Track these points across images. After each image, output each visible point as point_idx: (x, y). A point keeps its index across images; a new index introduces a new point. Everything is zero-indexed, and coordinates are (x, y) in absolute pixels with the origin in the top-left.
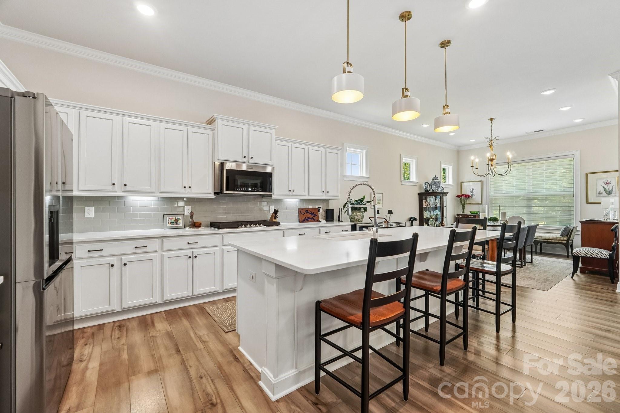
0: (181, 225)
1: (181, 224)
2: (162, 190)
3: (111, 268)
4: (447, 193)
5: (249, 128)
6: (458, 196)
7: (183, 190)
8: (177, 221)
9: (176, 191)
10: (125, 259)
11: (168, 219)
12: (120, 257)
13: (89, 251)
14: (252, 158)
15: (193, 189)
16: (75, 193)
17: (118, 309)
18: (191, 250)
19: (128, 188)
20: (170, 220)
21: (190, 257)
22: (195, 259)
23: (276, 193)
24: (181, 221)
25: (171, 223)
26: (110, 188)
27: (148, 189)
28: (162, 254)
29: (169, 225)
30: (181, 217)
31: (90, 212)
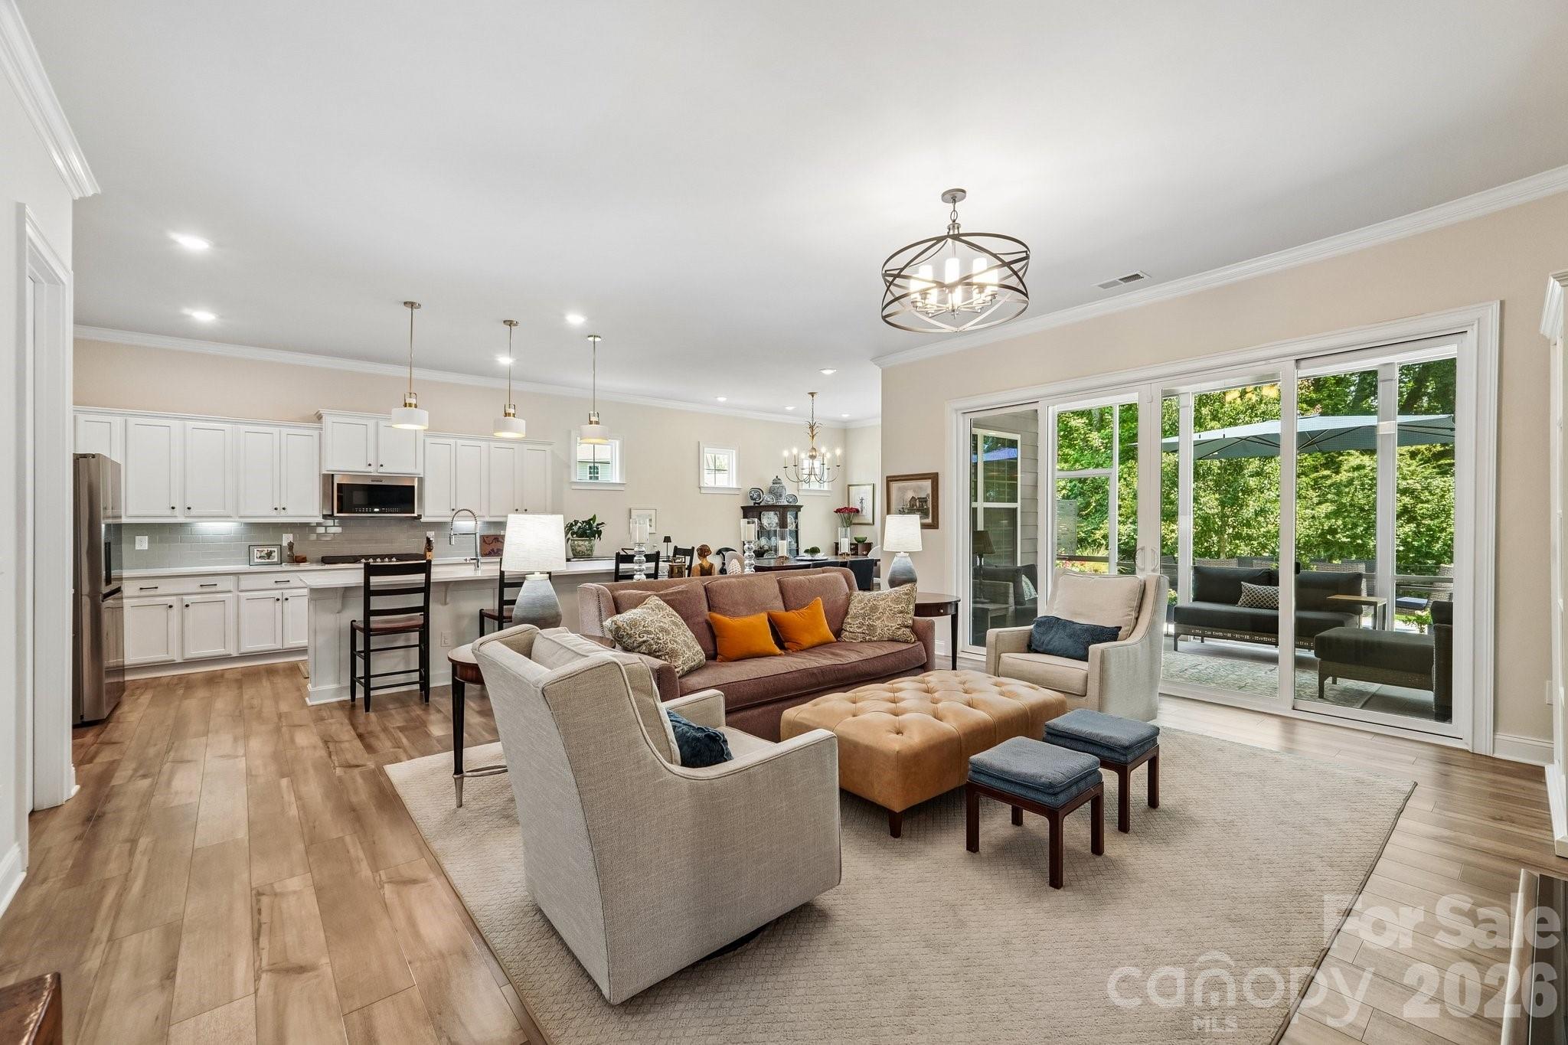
0: (276, 560)
1: (275, 558)
2: (242, 514)
3: (170, 610)
4: (802, 506)
5: (377, 425)
6: (838, 511)
7: (275, 513)
8: (269, 555)
9: (266, 514)
10: (187, 599)
11: (256, 551)
12: (180, 597)
13: (141, 589)
14: (382, 466)
15: (289, 511)
16: (124, 520)
17: (179, 660)
18: (281, 591)
19: (193, 512)
20: (258, 553)
21: (278, 600)
22: (286, 603)
23: (426, 514)
24: (275, 554)
25: (260, 557)
26: (169, 512)
27: (221, 512)
28: (238, 595)
29: (256, 560)
30: (276, 549)
31: (142, 543)
